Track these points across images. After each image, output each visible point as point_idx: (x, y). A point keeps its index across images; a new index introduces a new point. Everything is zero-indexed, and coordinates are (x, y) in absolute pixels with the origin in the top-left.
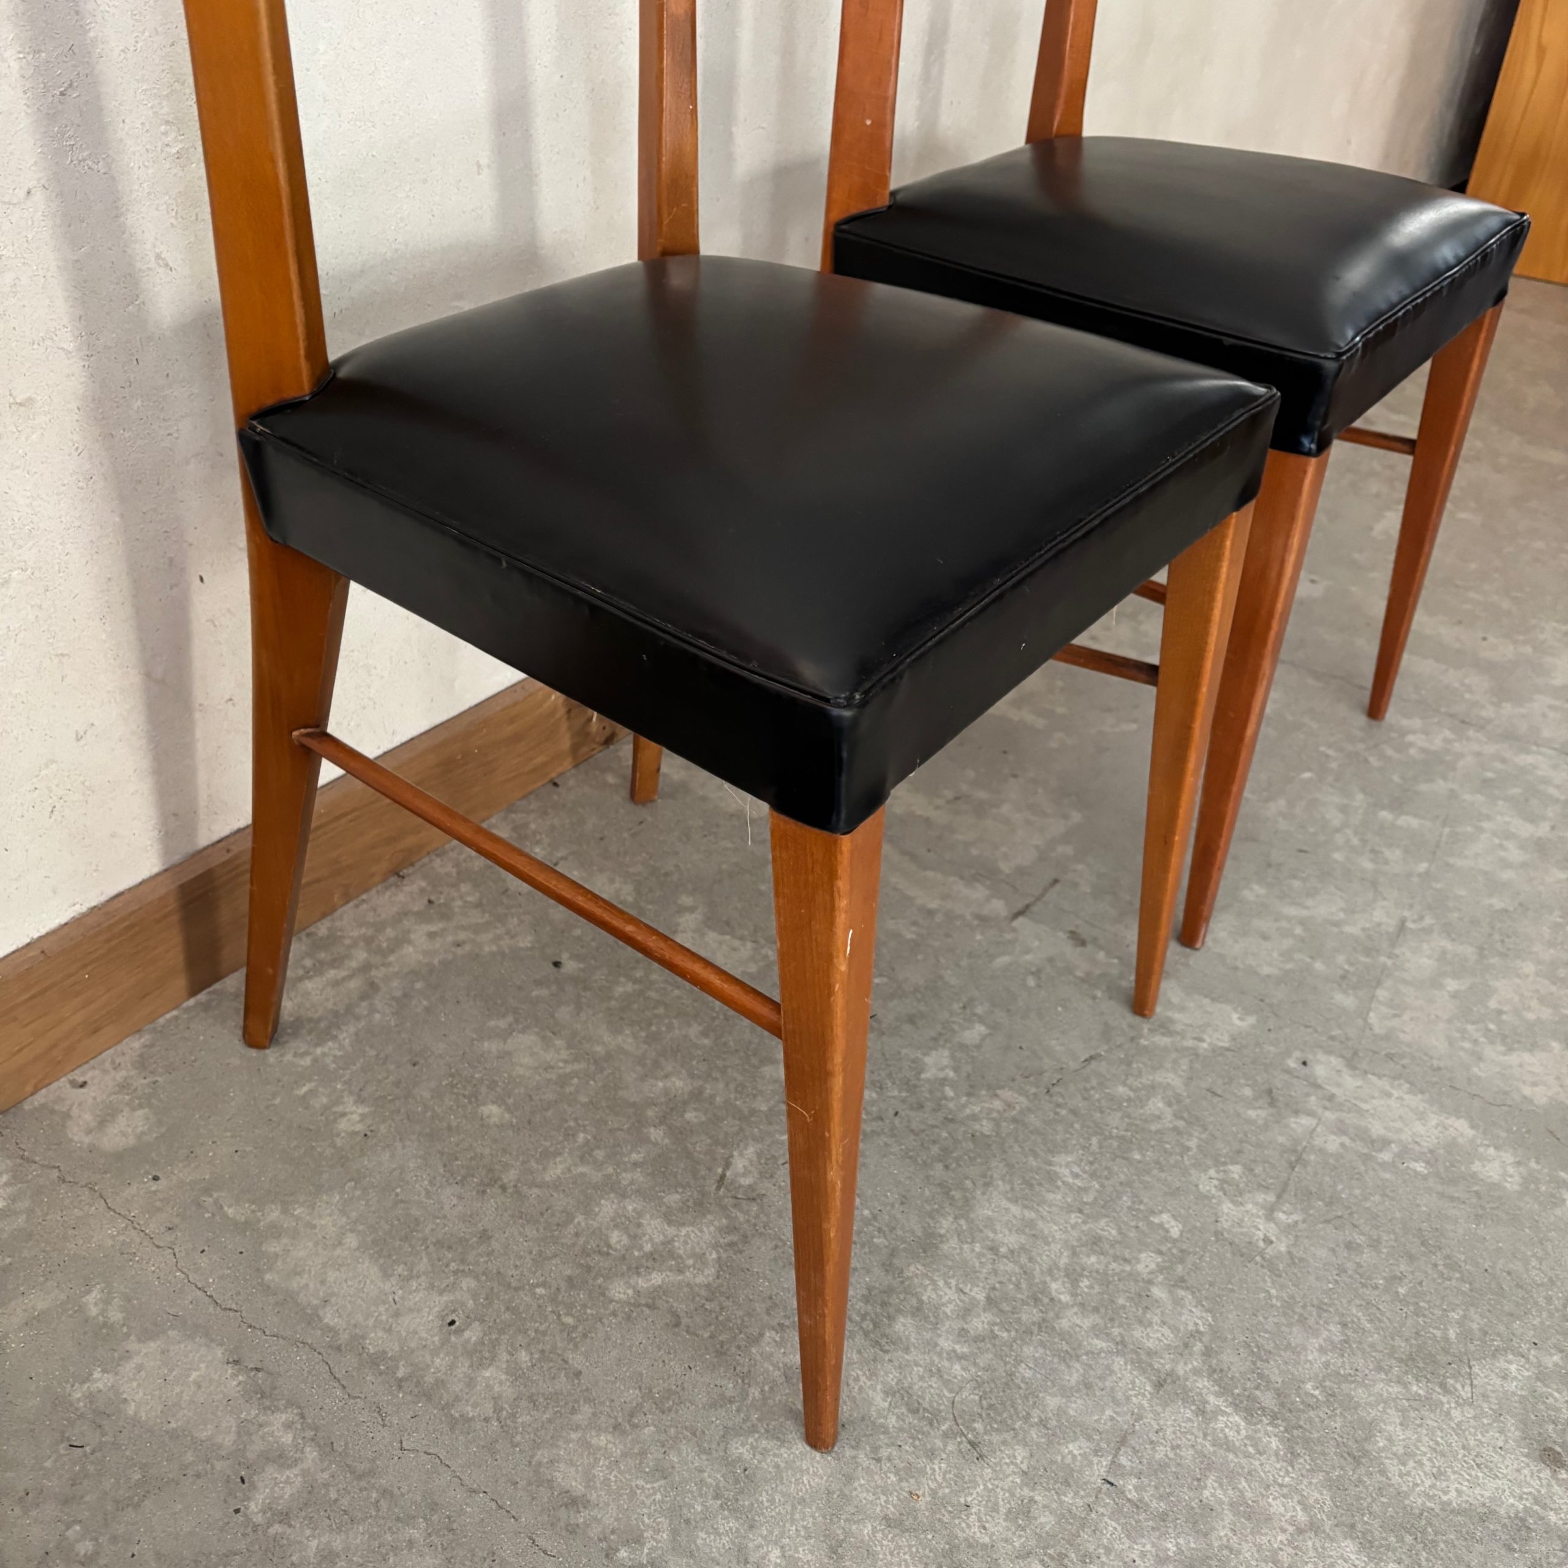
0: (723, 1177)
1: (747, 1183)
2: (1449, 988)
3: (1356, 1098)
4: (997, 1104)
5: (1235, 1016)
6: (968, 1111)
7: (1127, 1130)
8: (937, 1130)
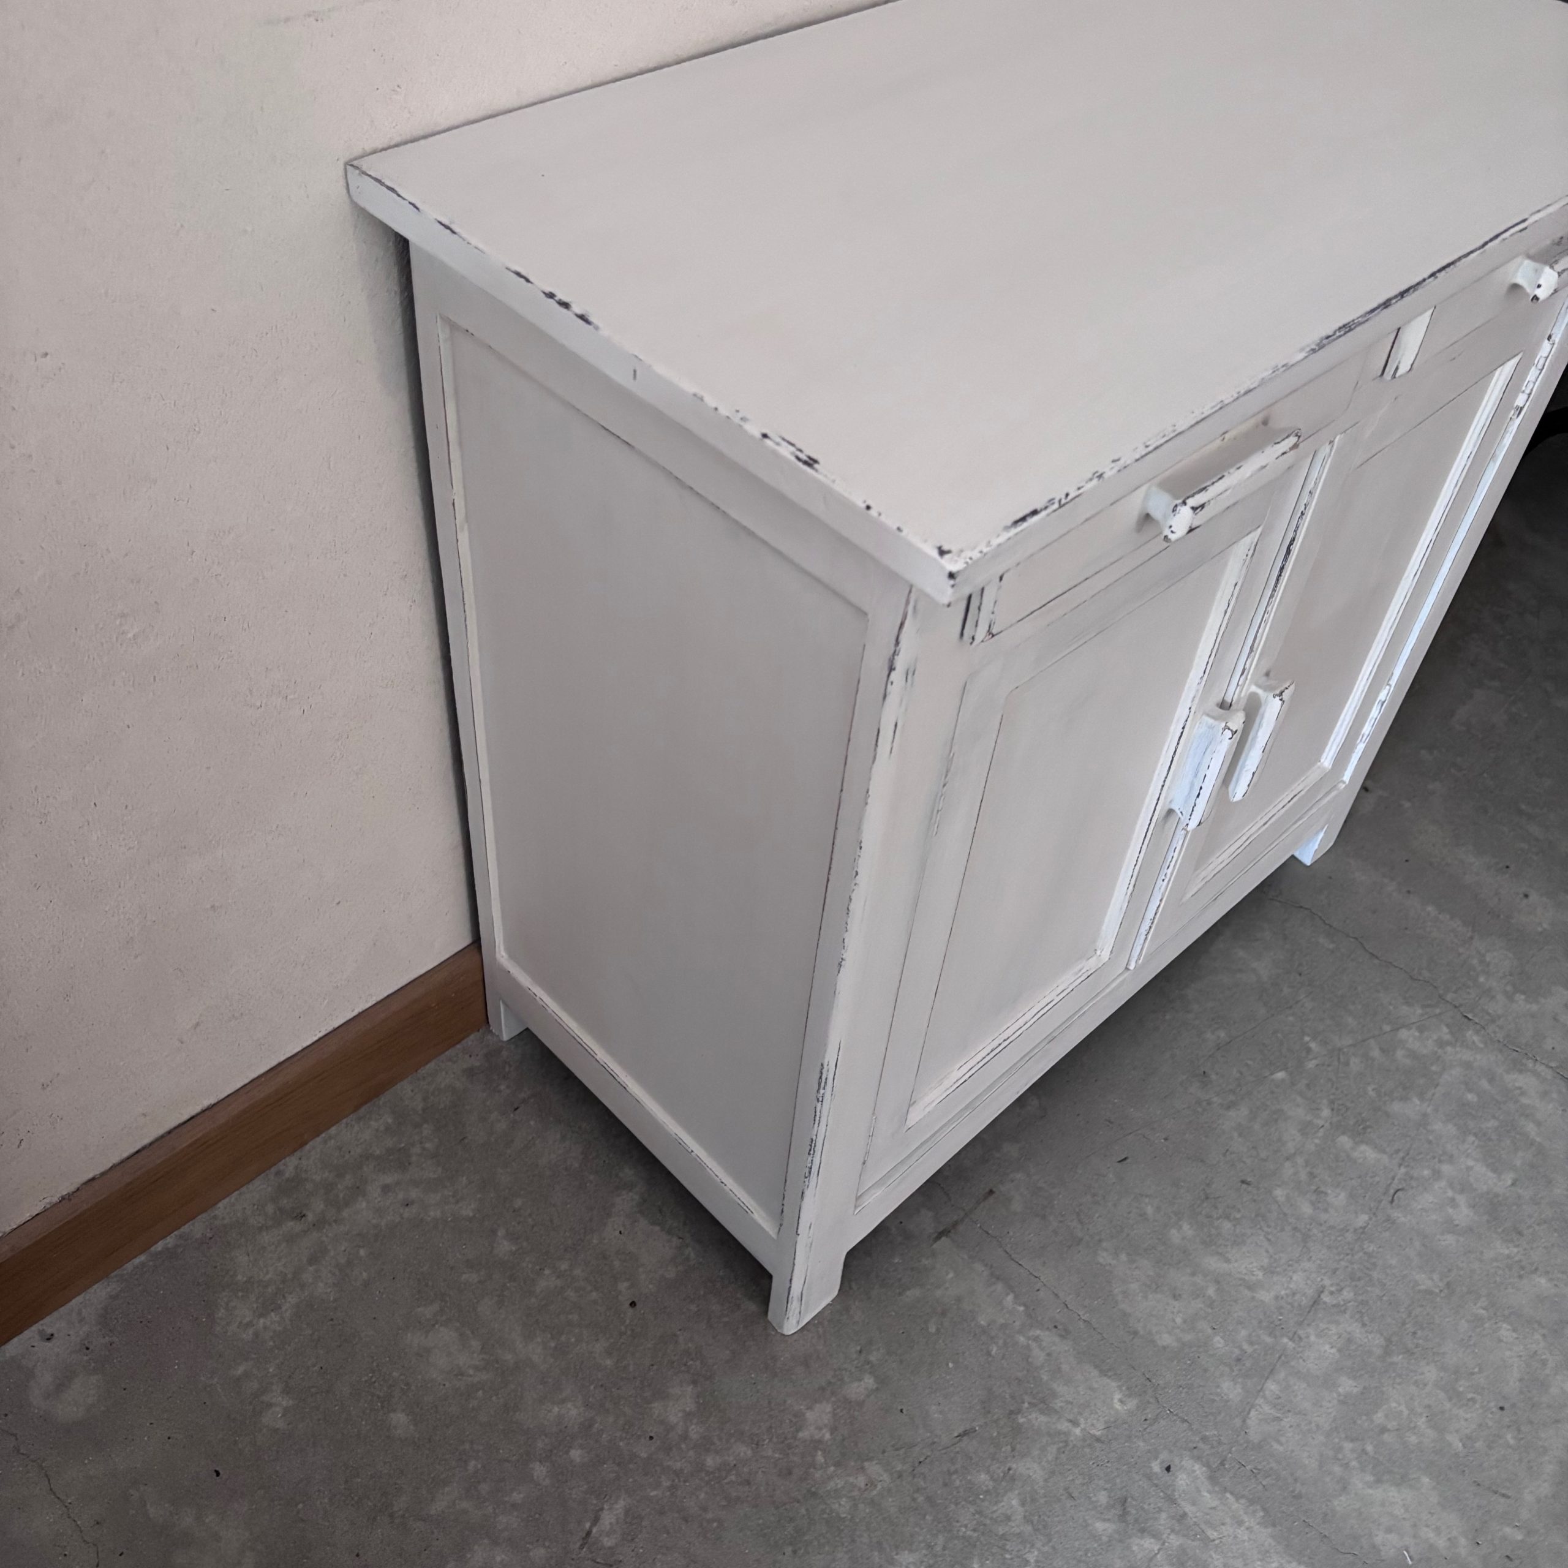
0: (589, 1533)
1: (609, 1544)
2: (1340, 1390)
3: (1207, 1522)
4: (861, 1481)
5: (1117, 1396)
6: (831, 1485)
7: (974, 1530)
8: (797, 1505)
